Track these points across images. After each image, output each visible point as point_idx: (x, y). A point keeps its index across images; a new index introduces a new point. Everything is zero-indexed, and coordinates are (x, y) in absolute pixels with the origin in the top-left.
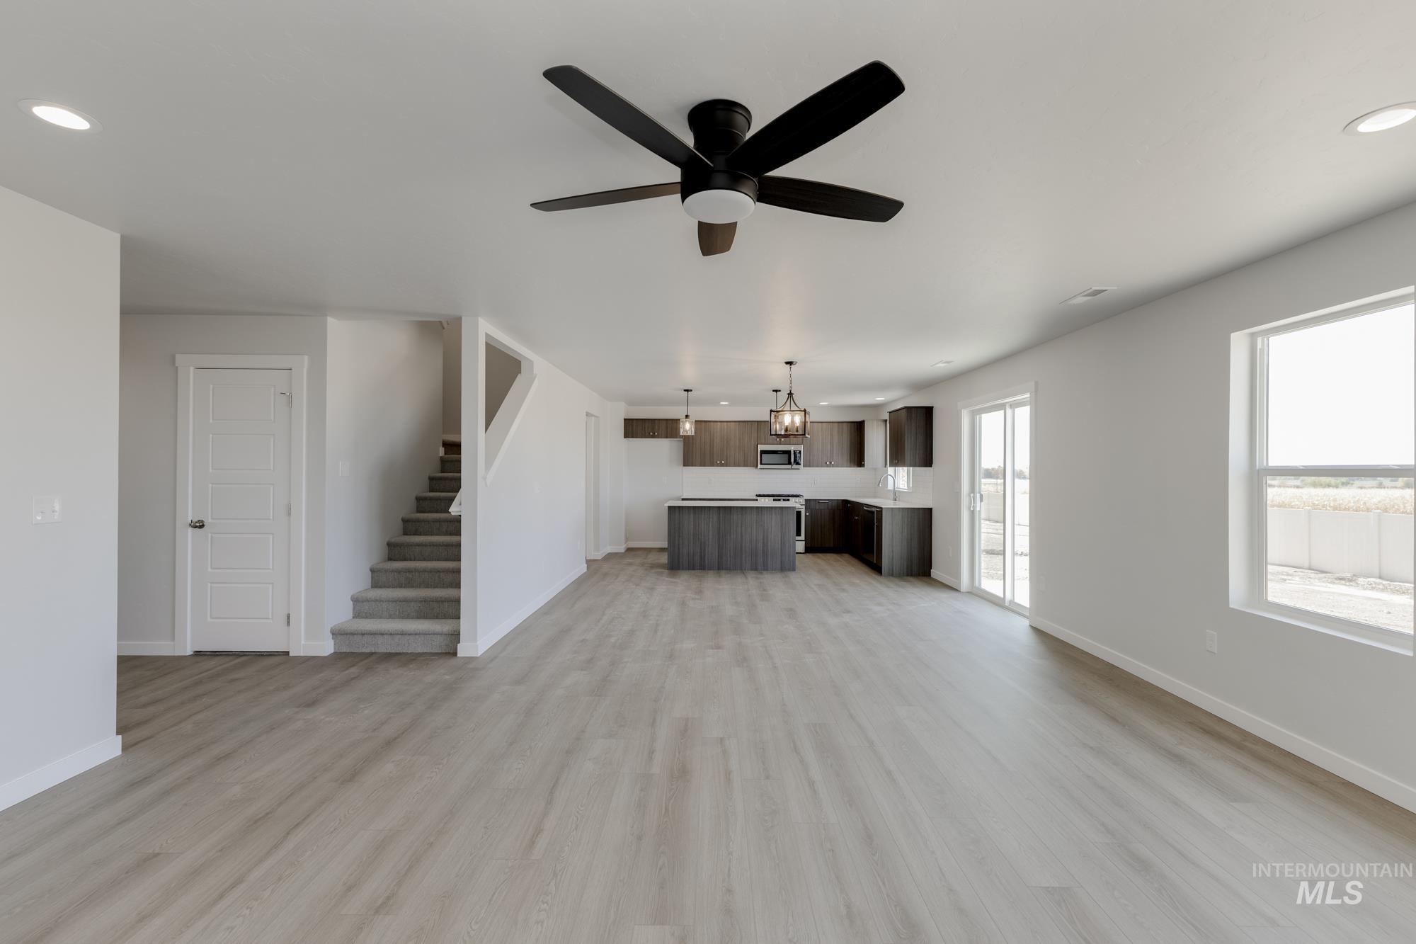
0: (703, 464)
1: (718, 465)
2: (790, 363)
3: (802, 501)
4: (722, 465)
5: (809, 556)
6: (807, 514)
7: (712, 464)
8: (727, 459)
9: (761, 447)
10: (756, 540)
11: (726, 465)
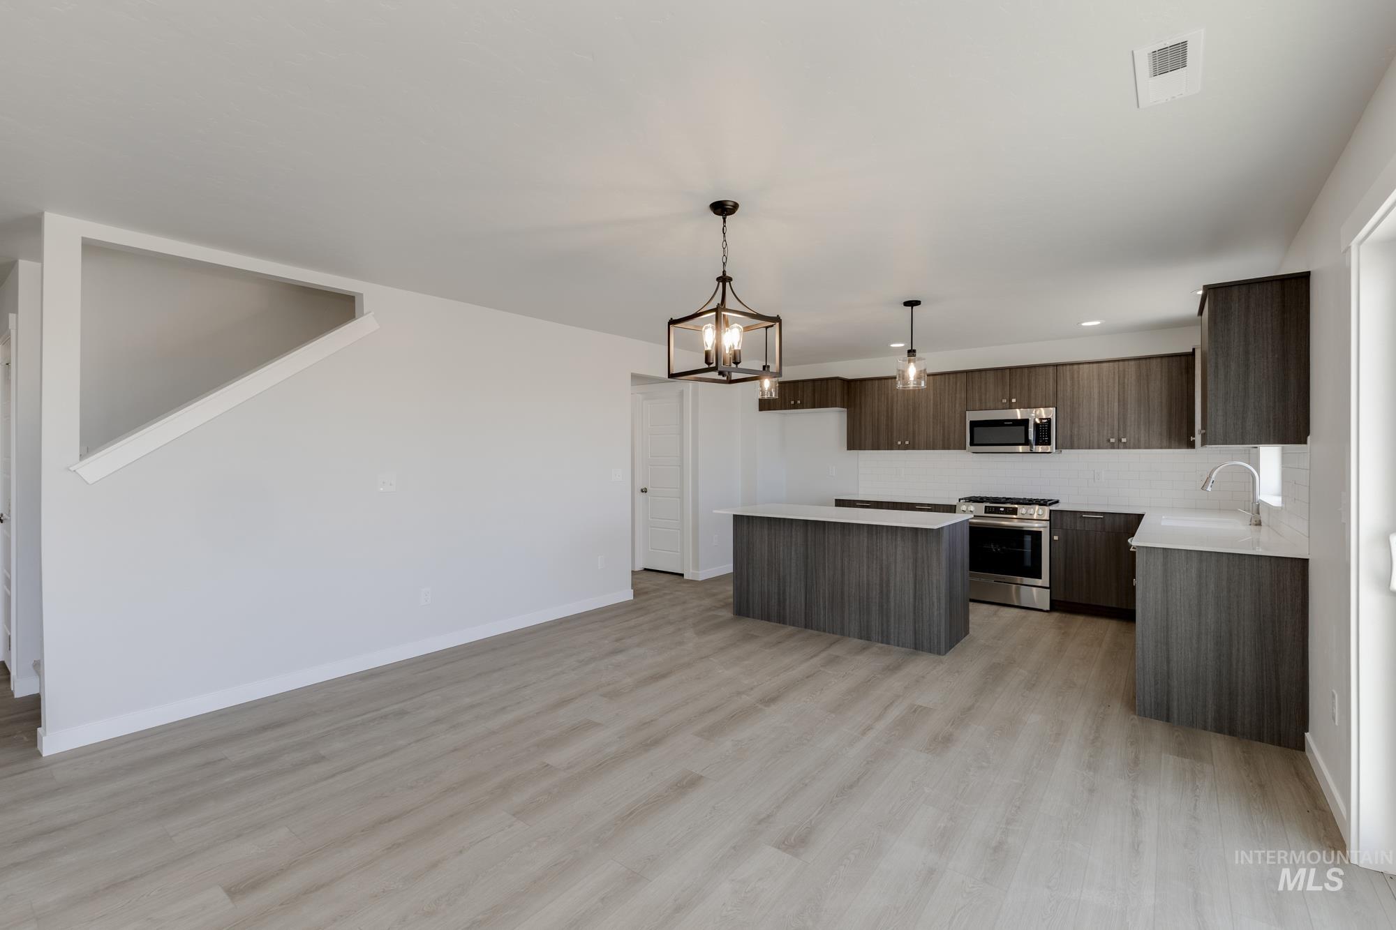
0: (876, 446)
1: (899, 448)
2: (722, 209)
3: (1044, 512)
4: (906, 448)
5: (1056, 615)
6: (1056, 538)
7: (891, 446)
8: (914, 437)
9: (972, 416)
10: (868, 584)
11: (913, 446)
